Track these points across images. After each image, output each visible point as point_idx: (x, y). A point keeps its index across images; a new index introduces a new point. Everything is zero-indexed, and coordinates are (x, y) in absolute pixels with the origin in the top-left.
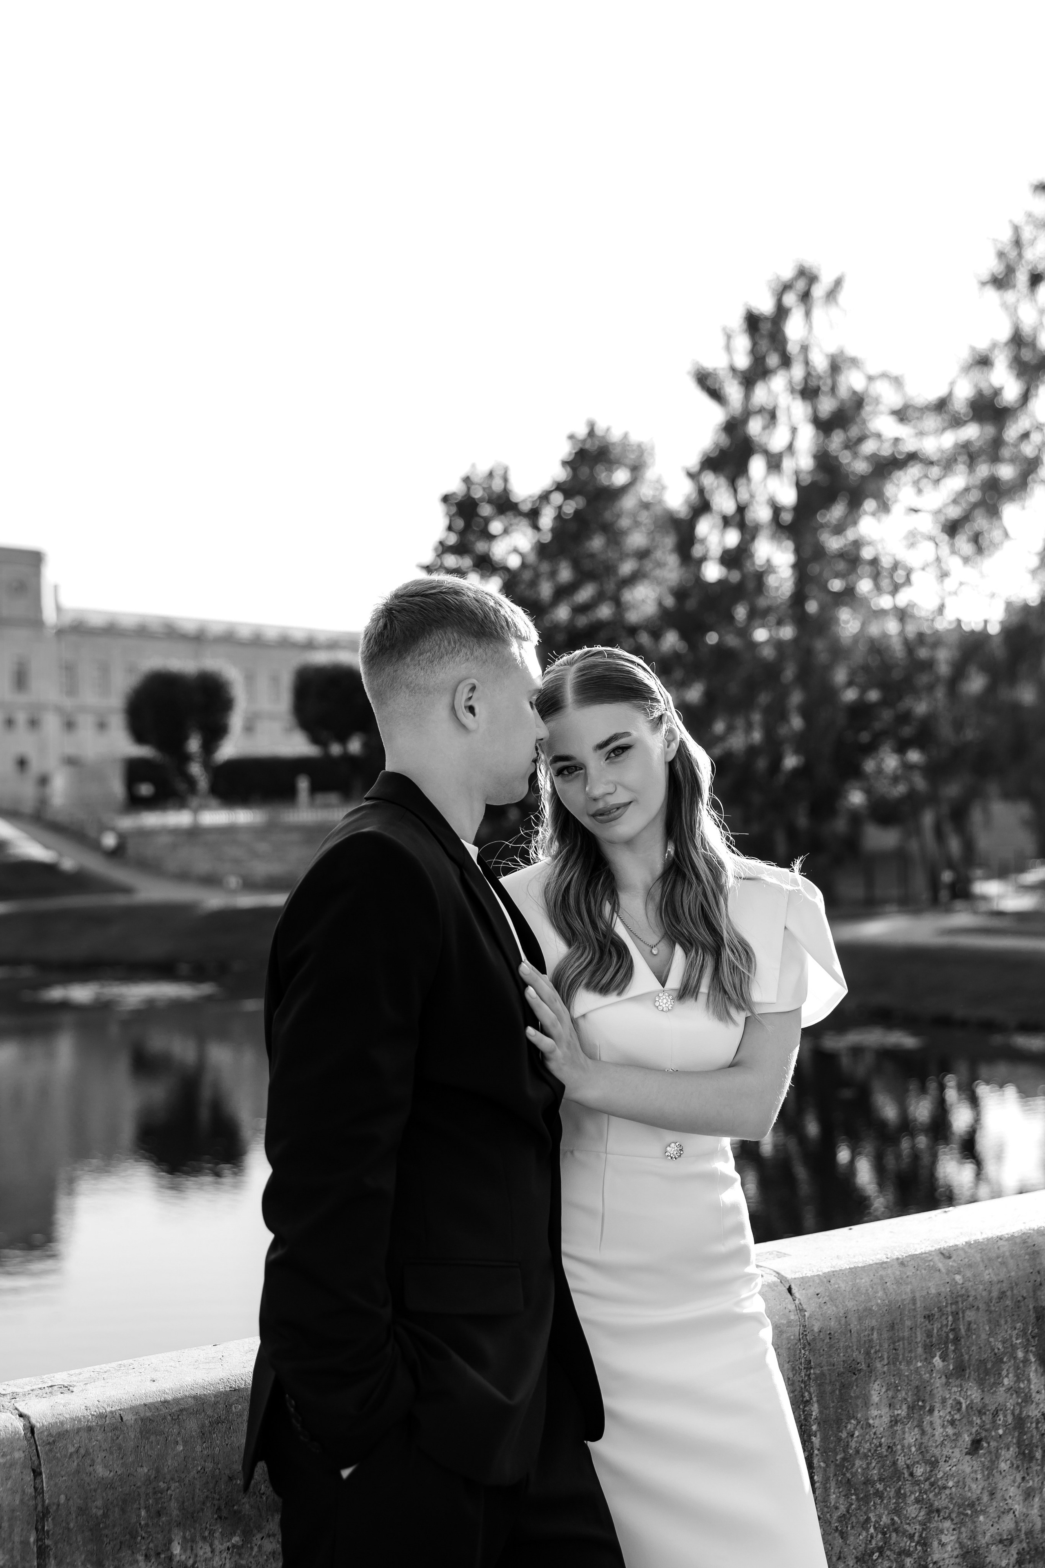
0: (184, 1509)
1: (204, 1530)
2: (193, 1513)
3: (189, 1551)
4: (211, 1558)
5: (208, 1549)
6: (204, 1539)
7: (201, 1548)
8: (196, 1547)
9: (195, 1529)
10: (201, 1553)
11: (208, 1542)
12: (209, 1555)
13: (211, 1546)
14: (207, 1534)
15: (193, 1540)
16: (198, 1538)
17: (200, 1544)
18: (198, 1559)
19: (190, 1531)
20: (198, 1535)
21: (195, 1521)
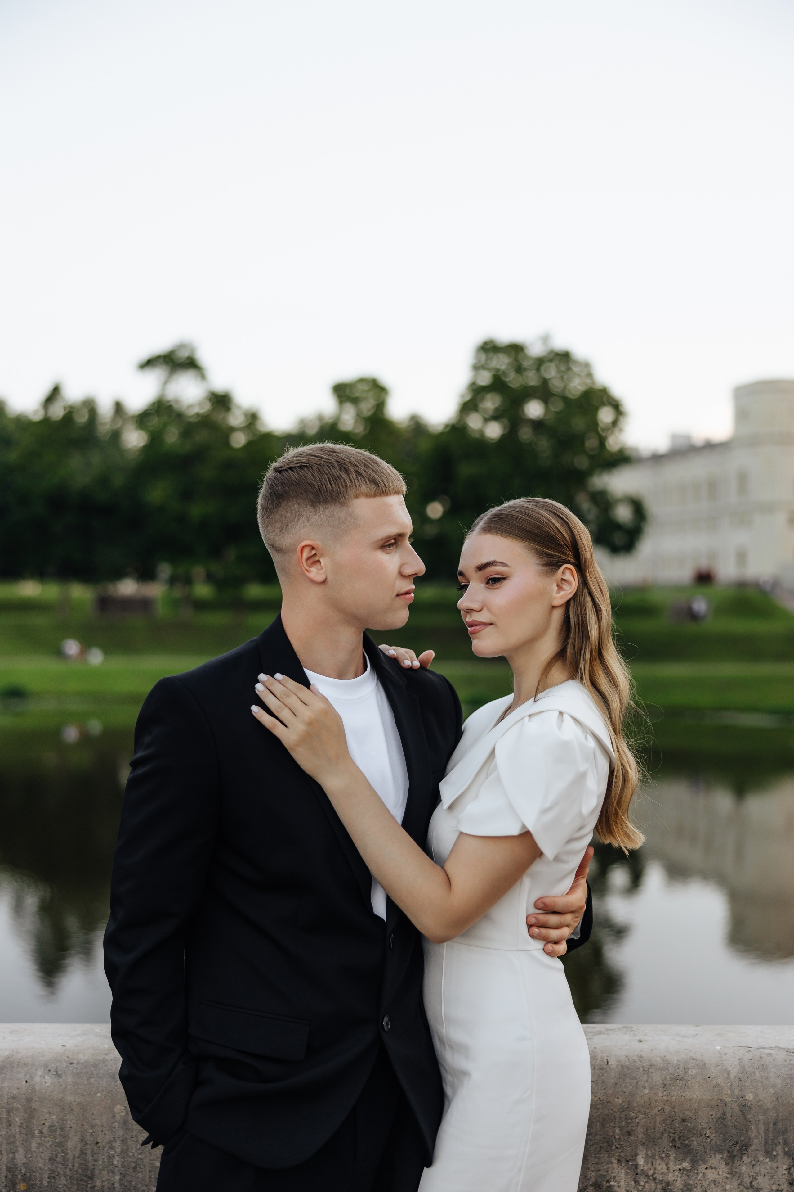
0: (647, 1134)
1: (662, 1152)
2: (654, 1139)
3: (650, 1165)
4: (666, 1173)
5: (665, 1167)
6: (662, 1158)
7: (659, 1164)
8: (656, 1163)
9: (655, 1150)
10: (659, 1168)
11: (664, 1161)
12: (666, 1171)
13: (667, 1165)
14: (664, 1155)
15: (653, 1157)
16: (657, 1157)
17: (659, 1161)
18: (657, 1172)
19: (652, 1151)
20: (657, 1155)
21: (656, 1145)
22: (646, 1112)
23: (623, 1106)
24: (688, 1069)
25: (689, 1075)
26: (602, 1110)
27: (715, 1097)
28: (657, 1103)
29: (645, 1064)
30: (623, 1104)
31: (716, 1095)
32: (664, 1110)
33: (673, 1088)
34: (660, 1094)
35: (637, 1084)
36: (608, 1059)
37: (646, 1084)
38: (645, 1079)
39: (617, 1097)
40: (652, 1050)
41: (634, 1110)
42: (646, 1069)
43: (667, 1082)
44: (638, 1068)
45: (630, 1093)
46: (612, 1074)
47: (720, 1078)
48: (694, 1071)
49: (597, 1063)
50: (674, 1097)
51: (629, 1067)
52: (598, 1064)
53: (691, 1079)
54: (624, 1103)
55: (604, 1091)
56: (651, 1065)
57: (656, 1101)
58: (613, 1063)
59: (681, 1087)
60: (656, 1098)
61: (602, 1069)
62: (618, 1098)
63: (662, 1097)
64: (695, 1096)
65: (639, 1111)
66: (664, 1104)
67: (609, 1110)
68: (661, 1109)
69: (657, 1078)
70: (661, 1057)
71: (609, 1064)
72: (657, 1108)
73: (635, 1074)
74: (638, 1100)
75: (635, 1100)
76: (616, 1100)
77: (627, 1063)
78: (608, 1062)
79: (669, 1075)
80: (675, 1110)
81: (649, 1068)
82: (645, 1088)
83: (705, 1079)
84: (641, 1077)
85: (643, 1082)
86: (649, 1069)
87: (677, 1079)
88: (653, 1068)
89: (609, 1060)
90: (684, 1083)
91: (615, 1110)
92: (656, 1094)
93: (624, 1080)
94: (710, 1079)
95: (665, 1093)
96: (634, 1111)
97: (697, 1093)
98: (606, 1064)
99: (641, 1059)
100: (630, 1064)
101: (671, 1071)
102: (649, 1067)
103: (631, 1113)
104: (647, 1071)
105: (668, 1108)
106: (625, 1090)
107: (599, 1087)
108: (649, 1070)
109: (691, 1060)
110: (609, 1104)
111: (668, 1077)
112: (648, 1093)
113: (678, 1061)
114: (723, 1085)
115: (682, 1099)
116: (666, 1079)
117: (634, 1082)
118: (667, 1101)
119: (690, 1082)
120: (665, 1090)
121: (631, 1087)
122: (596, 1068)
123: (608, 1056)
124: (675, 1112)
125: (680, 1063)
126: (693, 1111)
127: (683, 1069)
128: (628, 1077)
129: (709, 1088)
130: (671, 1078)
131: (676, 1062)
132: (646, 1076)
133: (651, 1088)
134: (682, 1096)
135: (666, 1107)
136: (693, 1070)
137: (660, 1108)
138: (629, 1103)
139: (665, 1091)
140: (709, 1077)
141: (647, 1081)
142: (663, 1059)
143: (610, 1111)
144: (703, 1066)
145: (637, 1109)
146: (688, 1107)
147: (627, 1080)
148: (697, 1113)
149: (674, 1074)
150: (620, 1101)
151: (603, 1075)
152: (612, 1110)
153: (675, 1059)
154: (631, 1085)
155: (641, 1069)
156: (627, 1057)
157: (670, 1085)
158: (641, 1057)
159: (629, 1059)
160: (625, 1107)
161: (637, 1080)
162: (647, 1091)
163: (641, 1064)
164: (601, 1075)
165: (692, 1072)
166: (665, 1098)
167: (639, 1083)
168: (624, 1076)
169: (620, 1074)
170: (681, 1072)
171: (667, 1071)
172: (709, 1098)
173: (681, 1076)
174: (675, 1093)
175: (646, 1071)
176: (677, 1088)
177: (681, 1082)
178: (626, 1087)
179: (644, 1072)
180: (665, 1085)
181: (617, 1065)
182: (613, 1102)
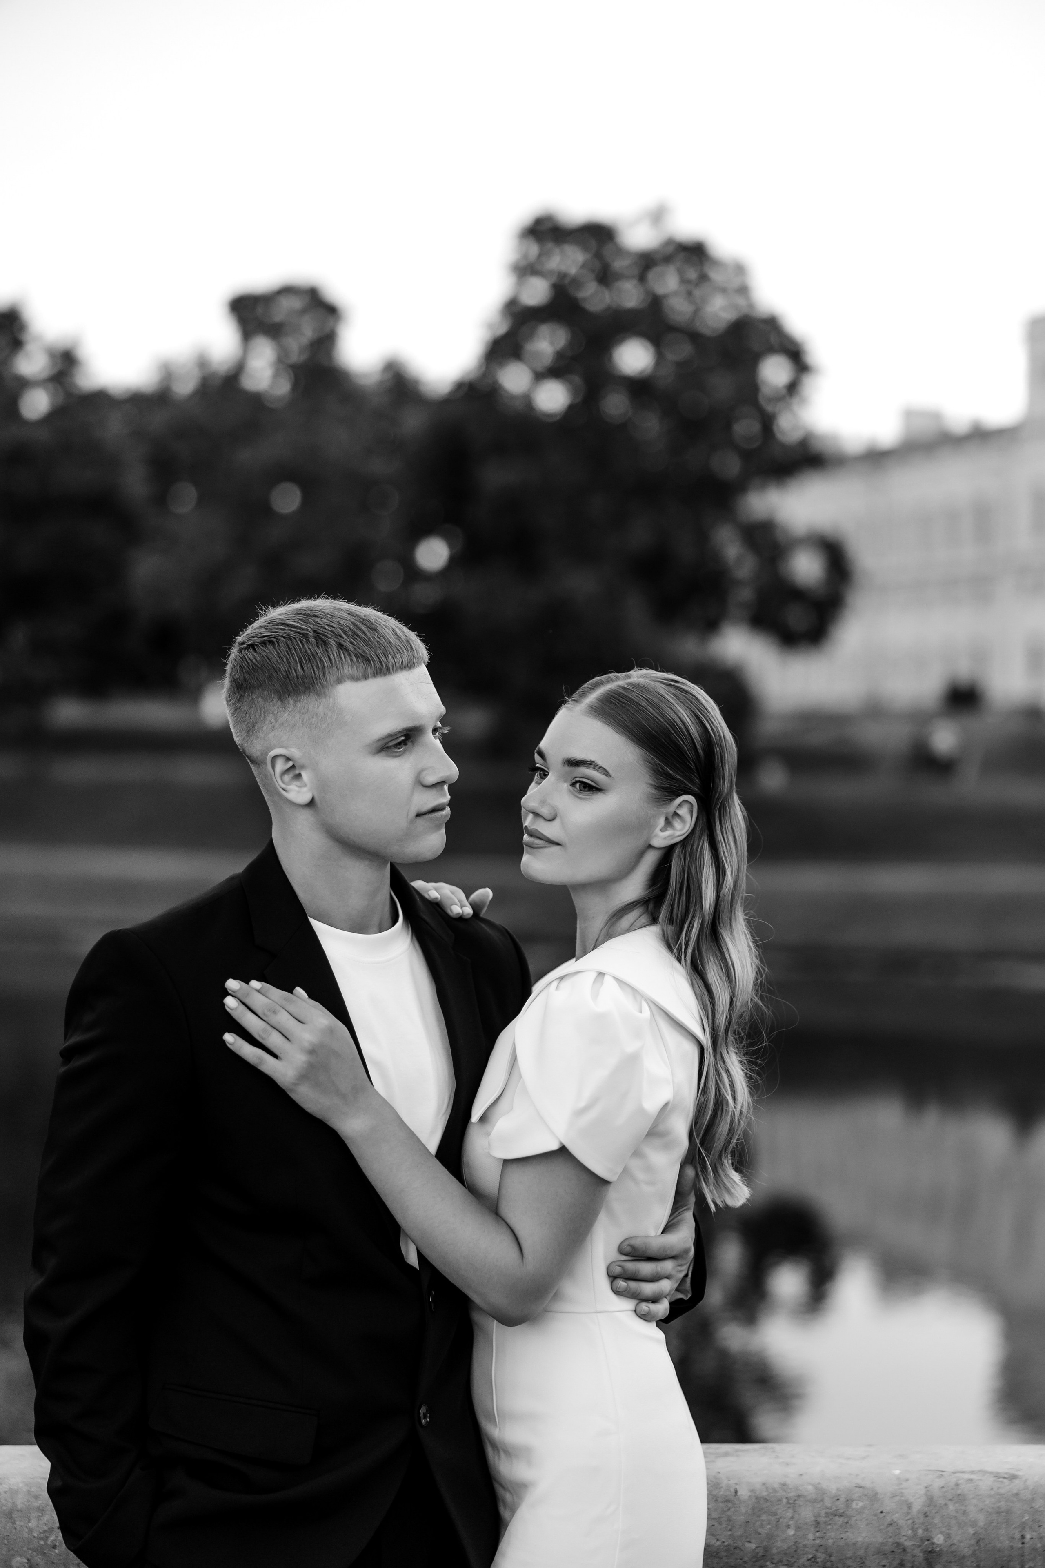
22: (790, 1561)
23: (758, 1553)
24: (852, 1501)
25: (853, 1509)
26: (727, 1559)
27: (890, 1540)
28: (807, 1549)
29: (790, 1495)
30: (757, 1551)
31: (891, 1537)
32: (816, 1559)
33: (829, 1527)
34: (811, 1536)
35: (778, 1522)
36: (737, 1487)
37: (791, 1523)
38: (789, 1514)
39: (748, 1540)
40: (801, 1475)
41: (773, 1559)
42: (791, 1502)
43: (819, 1519)
44: (780, 1500)
45: (767, 1534)
46: (742, 1508)
47: (897, 1513)
48: (861, 1504)
49: (721, 1493)
50: (831, 1541)
51: (767, 1497)
52: (722, 1495)
53: (857, 1514)
54: (758, 1548)
55: (730, 1533)
56: (799, 1496)
57: (805, 1546)
58: (744, 1493)
59: (841, 1526)
60: (805, 1542)
61: (728, 1501)
62: (750, 1542)
63: (814, 1540)
64: (860, 1539)
65: (781, 1561)
66: (817, 1550)
67: (737, 1559)
68: (812, 1558)
69: (807, 1514)
70: (813, 1485)
71: (739, 1493)
72: (805, 1556)
73: (775, 1508)
74: (779, 1544)
75: (774, 1544)
76: (747, 1545)
77: (764, 1494)
78: (736, 1492)
79: (823, 1509)
80: (832, 1559)
81: (794, 1502)
82: (789, 1528)
83: (875, 1515)
84: (784, 1512)
85: (785, 1520)
86: (795, 1500)
87: (836, 1515)
88: (802, 1499)
89: (738, 1490)
90: (846, 1520)
91: (746, 1559)
92: (805, 1536)
93: (759, 1516)
94: (882, 1515)
95: (818, 1534)
96: (774, 1561)
97: (864, 1535)
98: (734, 1494)
99: (784, 1487)
100: (768, 1495)
101: (828, 1503)
102: (796, 1498)
103: (768, 1563)
104: (792, 1503)
105: (821, 1557)
106: (760, 1530)
107: (724, 1526)
108: (797, 1502)
109: (857, 1489)
110: (737, 1551)
111: (823, 1513)
112: (794, 1535)
113: (838, 1490)
114: (901, 1522)
115: (842, 1543)
116: (819, 1515)
117: (773, 1518)
118: (821, 1545)
119: (854, 1519)
120: (817, 1530)
121: (770, 1526)
122: (720, 1500)
123: (736, 1484)
124: (831, 1561)
125: (840, 1493)
126: (858, 1560)
127: (845, 1500)
128: (765, 1512)
129: (882, 1527)
130: (826, 1513)
131: (834, 1491)
132: (790, 1511)
133: (798, 1528)
134: (842, 1538)
135: (819, 1554)
136: (858, 1502)
137: (810, 1556)
138: (766, 1549)
139: (818, 1532)
140: (882, 1512)
141: (792, 1518)
142: (817, 1487)
143: (739, 1561)
144: (873, 1497)
145: (777, 1558)
146: (850, 1554)
147: (764, 1517)
148: (864, 1562)
149: (830, 1508)
150: (753, 1546)
151: (729, 1510)
152: (741, 1559)
153: (833, 1488)
154: (769, 1524)
155: (785, 1501)
156: (764, 1484)
157: (825, 1523)
158: (784, 1484)
159: (767, 1488)
160: (761, 1554)
161: (777, 1517)
162: (791, 1532)
163: (785, 1493)
164: (726, 1509)
165: (857, 1504)
166: (818, 1541)
167: (781, 1520)
168: (759, 1511)
169: (753, 1509)
170: (841, 1505)
171: (821, 1503)
172: (880, 1541)
173: (841, 1511)
174: (833, 1535)
175: (790, 1504)
176: (835, 1527)
177: (842, 1519)
178: (762, 1526)
179: (789, 1505)
180: (818, 1523)
181: (750, 1496)
182: (741, 1548)
